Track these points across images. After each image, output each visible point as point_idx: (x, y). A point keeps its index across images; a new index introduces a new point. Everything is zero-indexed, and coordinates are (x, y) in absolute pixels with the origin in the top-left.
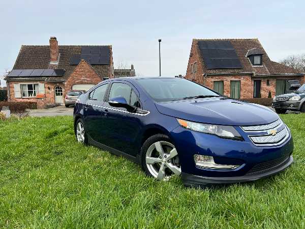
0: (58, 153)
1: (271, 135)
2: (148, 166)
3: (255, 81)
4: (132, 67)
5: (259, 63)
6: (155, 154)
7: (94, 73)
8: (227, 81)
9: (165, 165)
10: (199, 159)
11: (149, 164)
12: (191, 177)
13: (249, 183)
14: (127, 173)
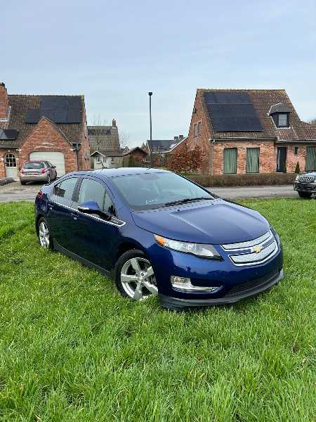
0: (16, 263)
1: (255, 252)
2: (123, 284)
3: (278, 149)
4: (114, 123)
5: (285, 123)
6: (131, 271)
7: (59, 136)
8: (243, 148)
9: (142, 284)
10: (177, 281)
11: (125, 282)
12: (167, 299)
13: (228, 306)
14: (100, 292)
